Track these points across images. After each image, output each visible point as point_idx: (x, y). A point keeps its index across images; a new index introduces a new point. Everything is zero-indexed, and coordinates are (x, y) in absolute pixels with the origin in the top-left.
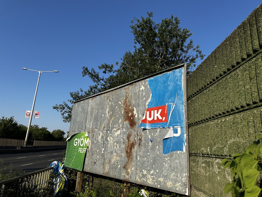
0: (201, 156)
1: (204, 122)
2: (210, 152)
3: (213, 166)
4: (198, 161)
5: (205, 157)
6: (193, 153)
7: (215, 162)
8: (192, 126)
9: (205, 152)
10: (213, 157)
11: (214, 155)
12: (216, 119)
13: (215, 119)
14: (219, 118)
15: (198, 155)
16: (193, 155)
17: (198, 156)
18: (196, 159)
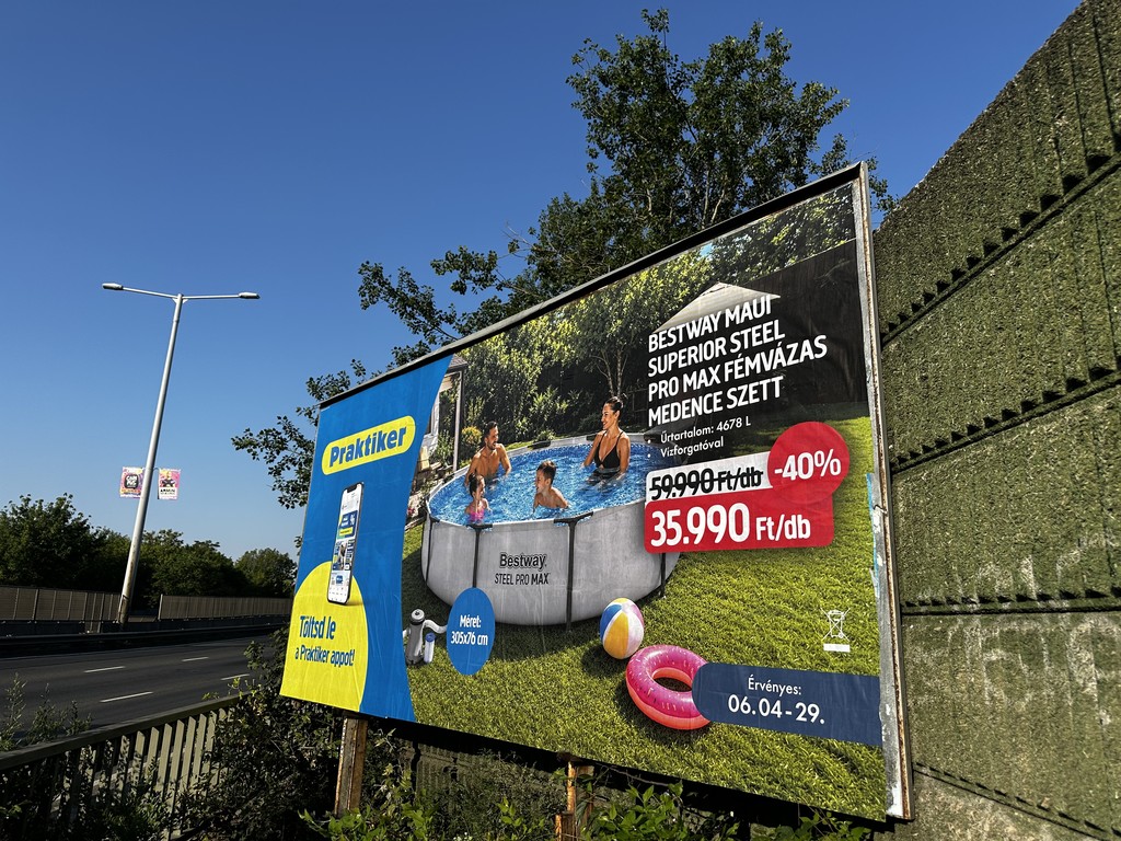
0: (976, 613)
1: (986, 435)
2: (1038, 580)
3: (1059, 657)
4: (959, 637)
5: (1001, 612)
6: (923, 603)
7: (1073, 634)
8: (912, 466)
9: (1005, 586)
10: (1061, 611)
11: (1066, 595)
12: (1069, 404)
13: (1062, 406)
14: (1092, 393)
15: (956, 608)
16: (921, 614)
17: (955, 613)
18: (944, 632)
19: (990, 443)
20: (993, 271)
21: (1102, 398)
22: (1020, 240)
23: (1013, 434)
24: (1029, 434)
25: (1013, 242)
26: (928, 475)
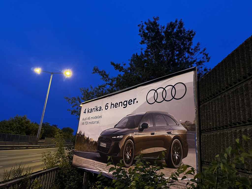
1: (218, 130)
6: (205, 162)
8: (204, 132)
12: (233, 127)
14: (237, 127)
16: (205, 164)
19: (219, 132)
20: (220, 97)
21: (239, 128)
22: (225, 92)
23: (223, 131)
24: (226, 132)
25: (224, 91)
26: (207, 135)
